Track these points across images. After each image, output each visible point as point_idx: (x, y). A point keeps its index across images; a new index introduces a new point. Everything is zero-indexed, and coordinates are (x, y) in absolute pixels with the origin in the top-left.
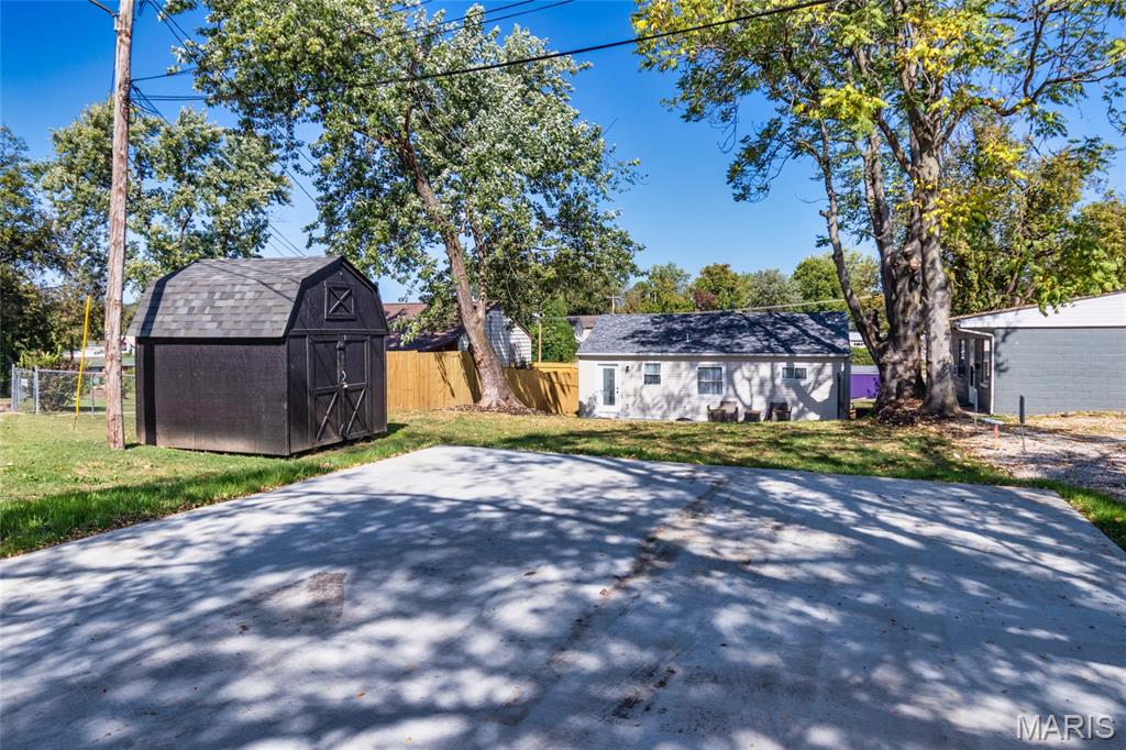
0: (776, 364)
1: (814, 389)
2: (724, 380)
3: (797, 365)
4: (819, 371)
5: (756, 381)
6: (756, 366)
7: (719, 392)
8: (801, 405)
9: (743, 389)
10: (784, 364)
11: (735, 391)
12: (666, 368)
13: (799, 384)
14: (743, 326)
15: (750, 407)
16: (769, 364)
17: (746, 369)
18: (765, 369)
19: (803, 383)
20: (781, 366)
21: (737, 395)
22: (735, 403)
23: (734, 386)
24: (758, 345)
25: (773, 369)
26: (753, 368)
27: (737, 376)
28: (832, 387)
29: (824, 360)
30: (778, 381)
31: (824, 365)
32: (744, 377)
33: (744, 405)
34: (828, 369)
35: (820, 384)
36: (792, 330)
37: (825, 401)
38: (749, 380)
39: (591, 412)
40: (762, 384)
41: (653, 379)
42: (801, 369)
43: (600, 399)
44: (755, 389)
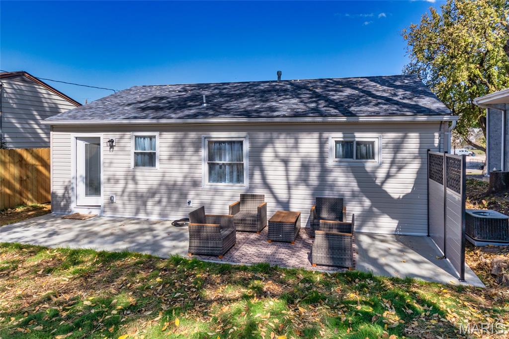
0: (325, 135)
1: (388, 176)
2: (246, 162)
3: (361, 136)
4: (397, 147)
5: (295, 165)
6: (296, 139)
7: (240, 179)
8: (367, 203)
9: (276, 175)
10: (339, 136)
11: (264, 177)
12: (163, 143)
13: (364, 167)
14: (286, 90)
15: (285, 205)
16: (316, 135)
17: (281, 145)
18: (309, 145)
19: (369, 165)
20: (334, 138)
21: (267, 186)
22: (262, 197)
23: (262, 171)
24: (301, 108)
25: (322, 143)
26: (291, 141)
27: (268, 155)
28: (419, 173)
29: (405, 128)
30: (331, 161)
31: (405, 137)
32: (277, 156)
33: (278, 202)
34: (413, 142)
35: (400, 168)
36: (348, 91)
37: (406, 196)
38: (286, 162)
39: (67, 206)
40: (305, 167)
41: (148, 159)
42: (365, 143)
43: (81, 188)
44: (294, 175)
